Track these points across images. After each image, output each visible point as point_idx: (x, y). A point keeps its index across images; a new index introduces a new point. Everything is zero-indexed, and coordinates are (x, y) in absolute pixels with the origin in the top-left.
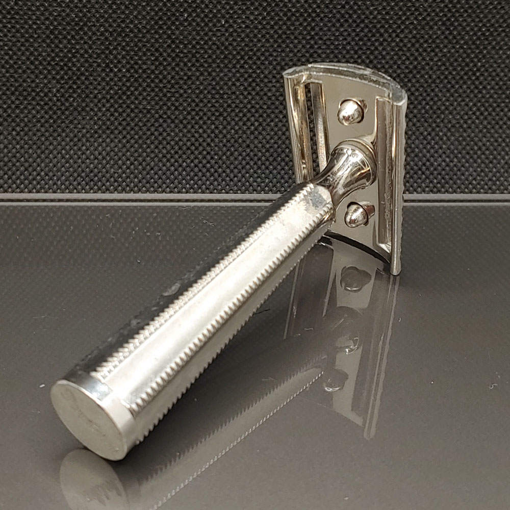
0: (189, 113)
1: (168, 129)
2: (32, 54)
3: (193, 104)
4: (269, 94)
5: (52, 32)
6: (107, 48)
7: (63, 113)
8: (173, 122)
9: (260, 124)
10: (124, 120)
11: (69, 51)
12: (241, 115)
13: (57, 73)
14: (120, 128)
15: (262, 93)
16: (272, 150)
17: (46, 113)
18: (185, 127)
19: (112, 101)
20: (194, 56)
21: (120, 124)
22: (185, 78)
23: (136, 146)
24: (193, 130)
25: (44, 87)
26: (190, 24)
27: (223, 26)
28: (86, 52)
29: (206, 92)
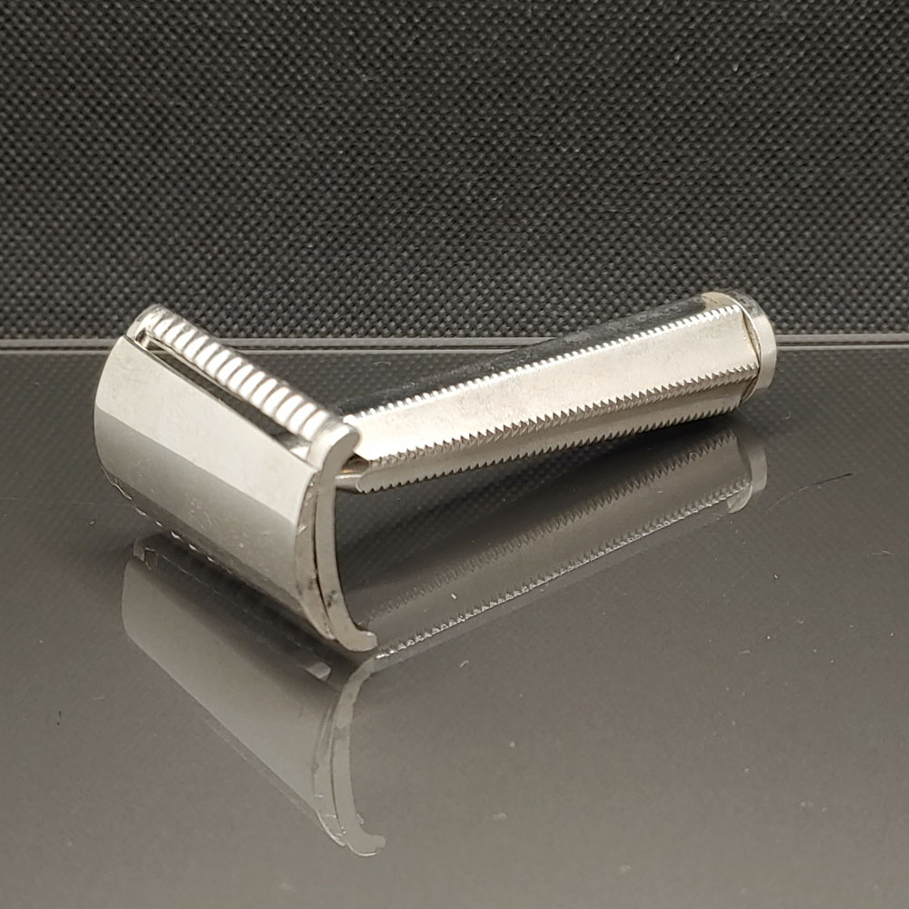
0: (676, 219)
1: (643, 246)
2: (436, 125)
3: (683, 204)
4: (804, 185)
5: (469, 89)
6: (553, 114)
7: (480, 222)
8: (650, 233)
9: (788, 235)
10: (574, 231)
11: (494, 120)
12: (758, 219)
13: (475, 157)
14: (568, 244)
15: (792, 184)
16: (806, 277)
17: (455, 222)
18: (669, 241)
19: (556, 201)
20: (687, 124)
21: (568, 238)
22: (672, 161)
23: (592, 273)
24: (681, 247)
25: (452, 179)
26: (683, 72)
27: (734, 74)
28: (520, 120)
29: (703, 183)
